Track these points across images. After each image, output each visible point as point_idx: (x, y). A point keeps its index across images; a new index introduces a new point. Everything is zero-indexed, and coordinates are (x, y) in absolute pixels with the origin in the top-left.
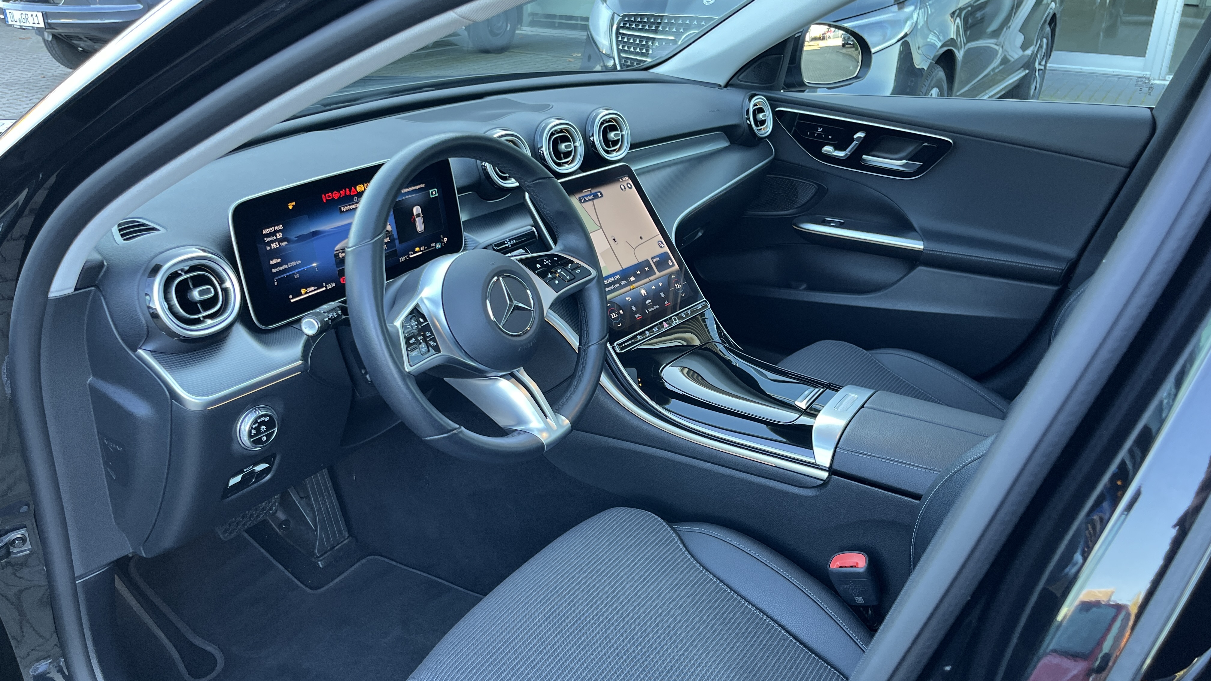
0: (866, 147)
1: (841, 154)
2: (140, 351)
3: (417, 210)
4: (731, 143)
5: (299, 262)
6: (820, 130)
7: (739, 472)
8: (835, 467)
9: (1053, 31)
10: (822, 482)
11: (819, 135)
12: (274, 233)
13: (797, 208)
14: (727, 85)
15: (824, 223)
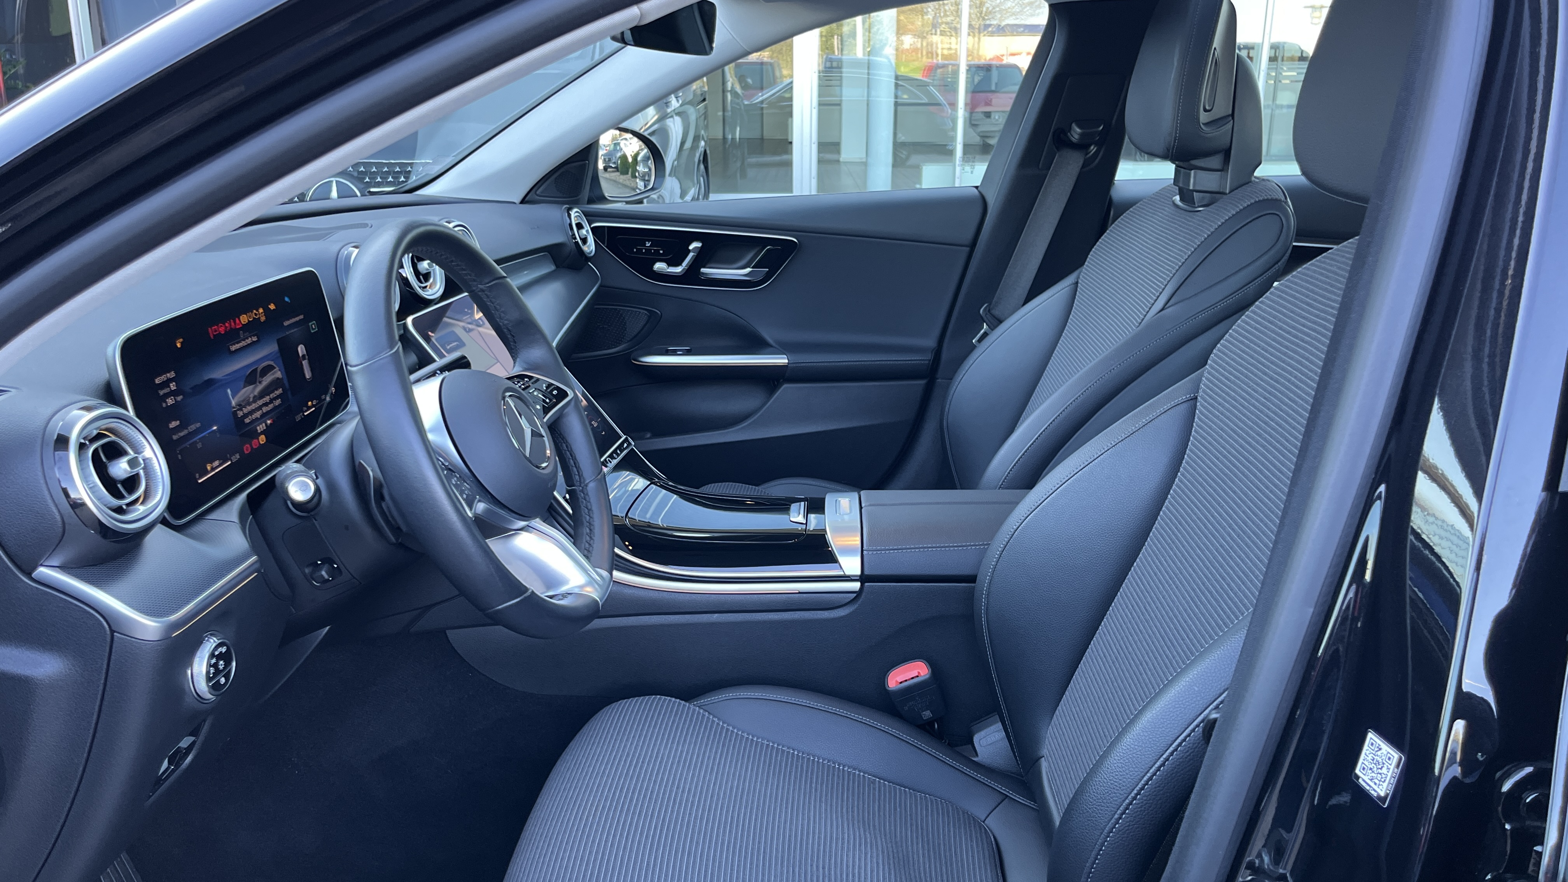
0: (703, 258)
1: (678, 270)
2: (43, 571)
3: (301, 350)
4: (557, 266)
5: (198, 425)
6: (648, 244)
7: (754, 614)
8: (866, 572)
9: (706, 168)
10: (855, 595)
11: (648, 251)
12: (166, 384)
13: (628, 341)
14: (523, 202)
15: (667, 353)
